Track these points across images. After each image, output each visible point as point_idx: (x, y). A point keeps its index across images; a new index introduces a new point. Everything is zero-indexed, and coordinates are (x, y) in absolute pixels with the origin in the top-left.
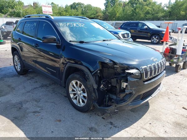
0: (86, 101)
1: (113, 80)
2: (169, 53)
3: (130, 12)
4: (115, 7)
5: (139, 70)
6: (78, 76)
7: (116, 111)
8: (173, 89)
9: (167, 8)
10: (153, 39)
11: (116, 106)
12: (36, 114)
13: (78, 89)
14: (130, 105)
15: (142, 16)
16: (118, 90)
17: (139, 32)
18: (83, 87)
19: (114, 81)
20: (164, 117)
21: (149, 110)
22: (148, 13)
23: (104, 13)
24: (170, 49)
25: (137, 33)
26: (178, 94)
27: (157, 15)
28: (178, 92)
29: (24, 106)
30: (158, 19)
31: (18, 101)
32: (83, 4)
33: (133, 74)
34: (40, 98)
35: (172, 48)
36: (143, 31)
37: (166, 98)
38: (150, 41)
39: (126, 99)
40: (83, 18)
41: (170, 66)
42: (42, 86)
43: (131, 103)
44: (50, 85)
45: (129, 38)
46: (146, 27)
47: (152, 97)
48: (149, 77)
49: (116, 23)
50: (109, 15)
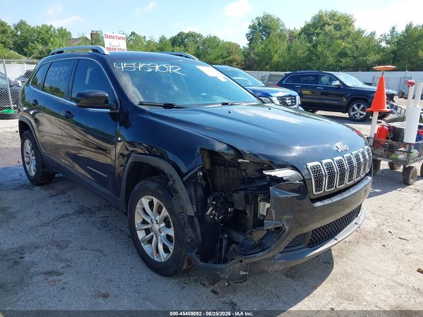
0: (171, 248)
1: (236, 196)
2: (387, 138)
3: (304, 53)
4: (269, 42)
5: (299, 172)
6: (153, 186)
7: (242, 273)
8: (395, 224)
9: (387, 43)
10: (354, 110)
11: (241, 261)
12: (50, 279)
13: (155, 217)
14: (278, 259)
15: (331, 60)
16: (250, 223)
17: (322, 94)
18: (165, 212)
19: (238, 197)
20: (370, 293)
21: (331, 276)
22: (343, 54)
23: (246, 54)
24: (389, 130)
25: (316, 97)
26: (408, 237)
27: (364, 58)
28: (408, 232)
29: (27, 258)
30: (368, 68)
31: (16, 246)
32: (199, 36)
33: (285, 181)
34: (69, 239)
35: (394, 128)
36: (332, 92)
37: (377, 246)
38: (346, 115)
39: (269, 244)
40: (181, 56)
41: (392, 171)
42: (80, 212)
43: (280, 255)
44: (99, 209)
45: (296, 106)
46: (337, 83)
47: (336, 242)
48: (325, 189)
49: (271, 75)
50: (256, 58)
